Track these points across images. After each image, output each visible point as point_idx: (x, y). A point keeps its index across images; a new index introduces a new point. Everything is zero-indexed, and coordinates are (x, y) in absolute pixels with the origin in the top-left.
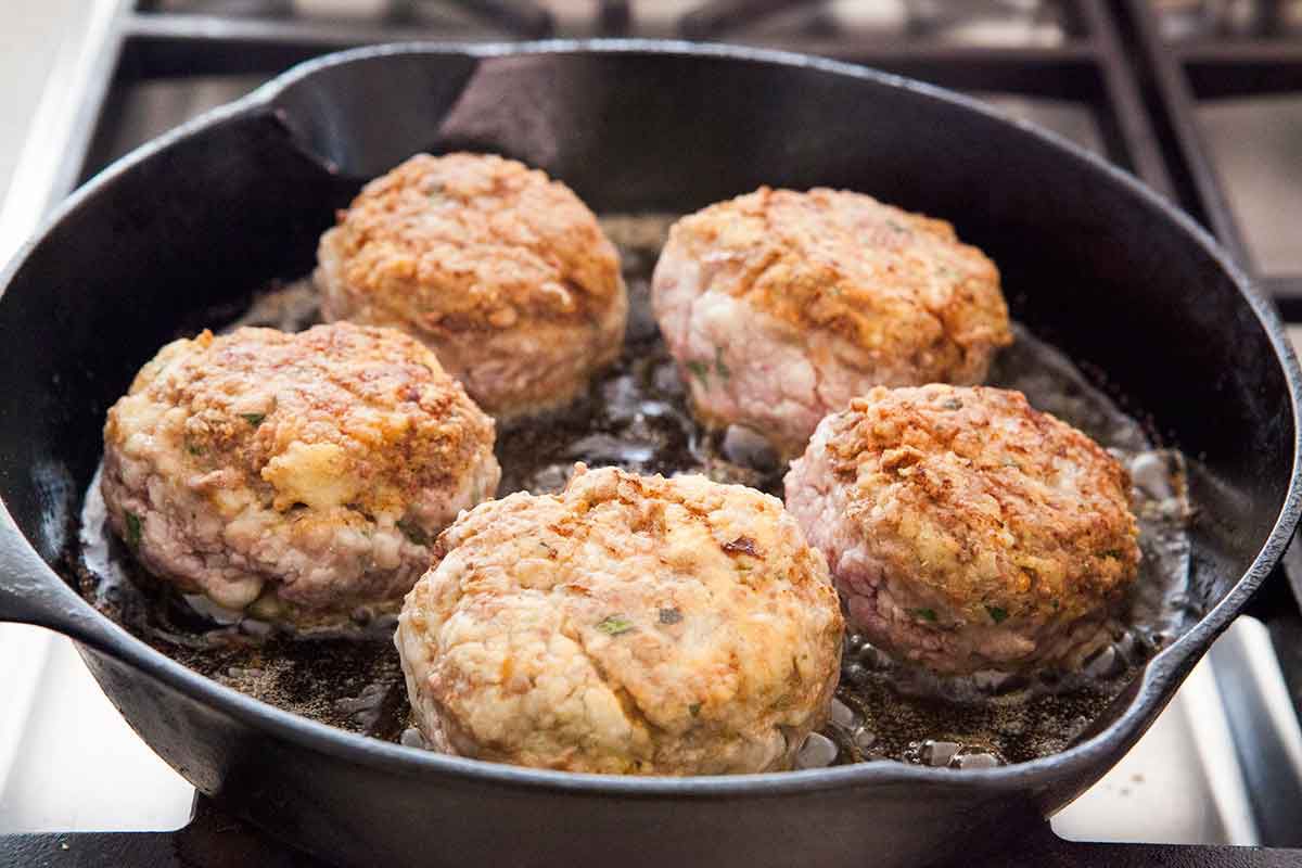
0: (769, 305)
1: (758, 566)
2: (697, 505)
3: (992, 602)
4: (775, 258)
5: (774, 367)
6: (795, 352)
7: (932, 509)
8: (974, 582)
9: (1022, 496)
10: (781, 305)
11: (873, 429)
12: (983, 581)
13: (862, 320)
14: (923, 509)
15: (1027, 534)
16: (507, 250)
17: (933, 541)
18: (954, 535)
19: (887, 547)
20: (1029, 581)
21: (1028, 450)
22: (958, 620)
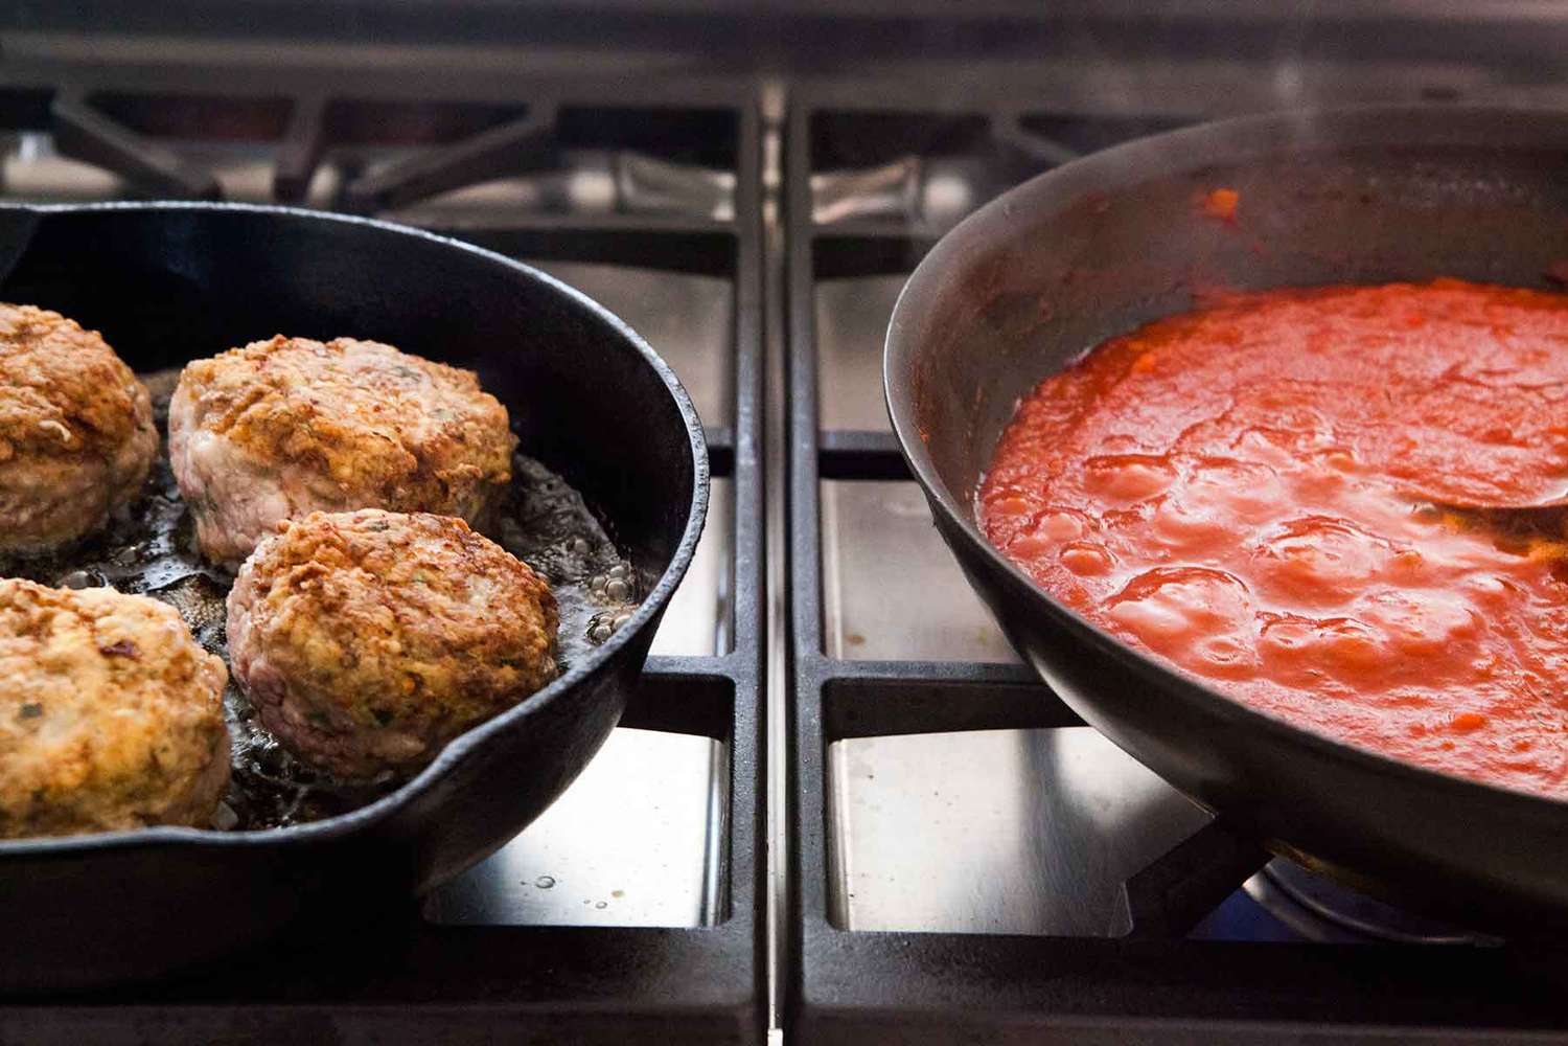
0: (247, 440)
1: (132, 667)
2: (88, 612)
3: (377, 705)
4: (258, 396)
5: (252, 499)
6: (270, 484)
7: (323, 618)
8: (356, 686)
9: (420, 608)
10: (258, 440)
11: (290, 548)
12: (367, 684)
13: (331, 454)
14: (314, 618)
15: (416, 642)
16: (13, 390)
17: (320, 645)
18: (340, 642)
19: (278, 653)
20: (413, 685)
21: (441, 568)
22: (346, 722)
